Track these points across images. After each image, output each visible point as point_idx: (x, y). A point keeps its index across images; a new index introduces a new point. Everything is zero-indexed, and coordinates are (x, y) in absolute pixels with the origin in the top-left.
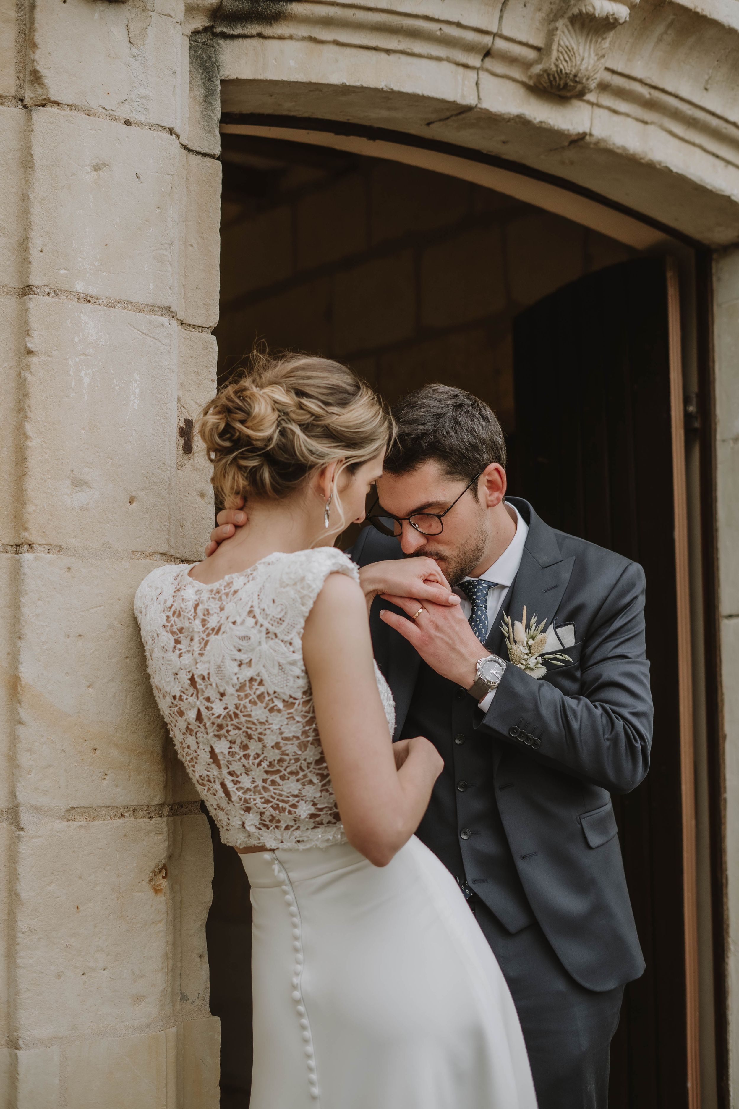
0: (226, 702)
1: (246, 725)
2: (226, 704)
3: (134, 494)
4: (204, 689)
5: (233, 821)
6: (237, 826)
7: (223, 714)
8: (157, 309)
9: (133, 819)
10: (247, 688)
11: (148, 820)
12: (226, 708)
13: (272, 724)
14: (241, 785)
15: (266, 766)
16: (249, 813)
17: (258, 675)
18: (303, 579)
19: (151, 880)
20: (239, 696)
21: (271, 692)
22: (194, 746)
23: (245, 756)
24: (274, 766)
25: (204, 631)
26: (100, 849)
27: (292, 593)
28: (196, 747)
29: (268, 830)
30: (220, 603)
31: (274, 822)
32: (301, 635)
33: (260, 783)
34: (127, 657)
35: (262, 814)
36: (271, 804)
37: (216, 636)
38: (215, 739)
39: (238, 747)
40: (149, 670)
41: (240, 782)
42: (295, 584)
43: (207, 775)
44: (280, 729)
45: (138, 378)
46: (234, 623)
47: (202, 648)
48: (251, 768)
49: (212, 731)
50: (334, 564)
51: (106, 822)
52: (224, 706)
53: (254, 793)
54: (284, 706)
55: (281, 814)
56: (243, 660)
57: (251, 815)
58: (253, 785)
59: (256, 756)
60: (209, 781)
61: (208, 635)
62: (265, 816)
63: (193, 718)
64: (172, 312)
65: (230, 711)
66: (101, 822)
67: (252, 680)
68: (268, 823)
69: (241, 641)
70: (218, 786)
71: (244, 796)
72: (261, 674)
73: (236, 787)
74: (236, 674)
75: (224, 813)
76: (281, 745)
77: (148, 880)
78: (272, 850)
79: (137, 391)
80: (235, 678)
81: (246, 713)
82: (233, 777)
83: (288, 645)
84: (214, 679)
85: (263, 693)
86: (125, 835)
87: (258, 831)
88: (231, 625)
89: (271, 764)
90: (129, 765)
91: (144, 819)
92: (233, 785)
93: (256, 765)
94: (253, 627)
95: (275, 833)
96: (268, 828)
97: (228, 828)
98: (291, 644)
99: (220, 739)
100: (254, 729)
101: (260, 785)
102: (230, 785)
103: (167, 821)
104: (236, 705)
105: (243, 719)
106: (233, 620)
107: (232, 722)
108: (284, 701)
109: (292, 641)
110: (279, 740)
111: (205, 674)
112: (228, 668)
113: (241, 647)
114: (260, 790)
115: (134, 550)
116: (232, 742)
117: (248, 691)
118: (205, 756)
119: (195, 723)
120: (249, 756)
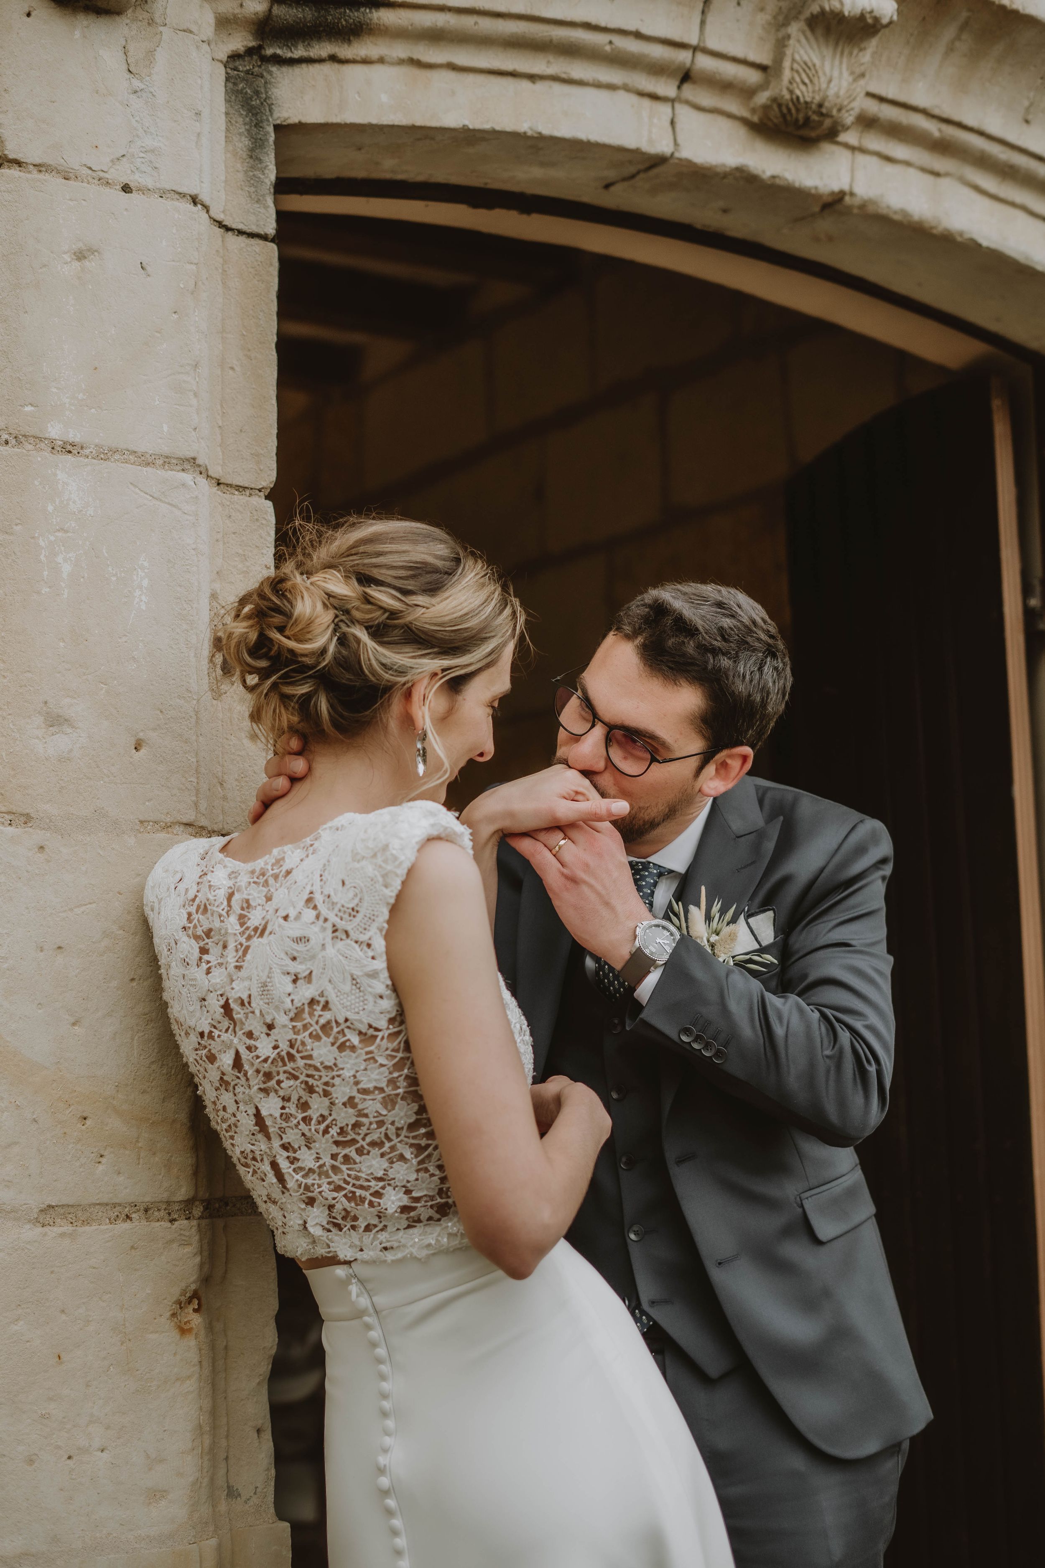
0: (276, 1038)
1: (305, 1072)
2: (277, 1041)
3: (141, 735)
4: (244, 1020)
5: (290, 1220)
6: (297, 1227)
7: (272, 1056)
8: (175, 461)
9: (144, 1222)
10: (306, 1015)
11: (169, 1224)
12: (275, 1047)
13: (343, 1069)
14: (299, 1164)
15: (335, 1134)
16: (312, 1207)
17: (322, 995)
18: (385, 848)
19: (174, 1315)
20: (294, 1027)
21: (341, 1020)
22: (232, 1108)
23: (304, 1119)
24: (347, 1134)
25: (243, 933)
26: (94, 1268)
27: (370, 869)
28: (235, 1108)
29: (340, 1233)
30: (265, 890)
31: (348, 1219)
32: (384, 933)
33: (327, 1160)
34: (133, 980)
35: (331, 1207)
36: (344, 1193)
37: (260, 939)
38: (262, 1095)
39: (295, 1106)
40: (166, 996)
41: (298, 1160)
42: (375, 856)
43: (252, 1151)
44: (355, 1076)
45: (146, 564)
46: (286, 918)
47: (240, 958)
48: (314, 1137)
49: (256, 1082)
50: (433, 825)
51: (103, 1227)
52: (273, 1044)
53: (320, 1175)
54: (361, 1042)
55: (359, 1207)
56: (299, 973)
57: (315, 1210)
58: (318, 1164)
59: (320, 1119)
60: (254, 1159)
61: (249, 938)
62: (335, 1211)
63: (229, 1065)
64: (199, 466)
65: (282, 1051)
66: (94, 1227)
67: (312, 1002)
68: (340, 1221)
69: (296, 944)
70: (266, 1167)
71: (304, 1181)
72: (325, 994)
73: (293, 1167)
74: (289, 995)
75: (277, 1207)
76: (356, 1100)
77: (168, 1314)
78: (348, 1263)
79: (145, 583)
80: (288, 1000)
81: (305, 1054)
82: (288, 1152)
83: (365, 948)
84: (257, 1004)
85: (329, 1022)
86: (132, 1247)
87: (326, 1234)
88: (281, 921)
89: (342, 1131)
90: (137, 1141)
91: (162, 1223)
92: (289, 1165)
93: (321, 1133)
94: (313, 923)
95: (350, 1236)
96: (341, 1230)
97: (285, 1230)
98: (369, 946)
99: (268, 1094)
100: (316, 1077)
101: (327, 1164)
102: (284, 1165)
103: (199, 1225)
104: (290, 1041)
105: (301, 1063)
106: (284, 914)
107: (285, 1068)
108: (360, 1033)
109: (370, 942)
110: (354, 1093)
111: (245, 997)
112: (278, 985)
113: (296, 954)
114: (327, 1171)
115: (142, 818)
116: (286, 1099)
117: (308, 1020)
118: (247, 1123)
119: (232, 1072)
120: (311, 1119)
